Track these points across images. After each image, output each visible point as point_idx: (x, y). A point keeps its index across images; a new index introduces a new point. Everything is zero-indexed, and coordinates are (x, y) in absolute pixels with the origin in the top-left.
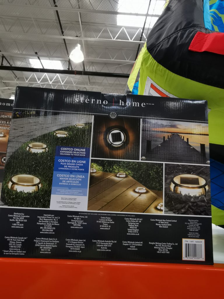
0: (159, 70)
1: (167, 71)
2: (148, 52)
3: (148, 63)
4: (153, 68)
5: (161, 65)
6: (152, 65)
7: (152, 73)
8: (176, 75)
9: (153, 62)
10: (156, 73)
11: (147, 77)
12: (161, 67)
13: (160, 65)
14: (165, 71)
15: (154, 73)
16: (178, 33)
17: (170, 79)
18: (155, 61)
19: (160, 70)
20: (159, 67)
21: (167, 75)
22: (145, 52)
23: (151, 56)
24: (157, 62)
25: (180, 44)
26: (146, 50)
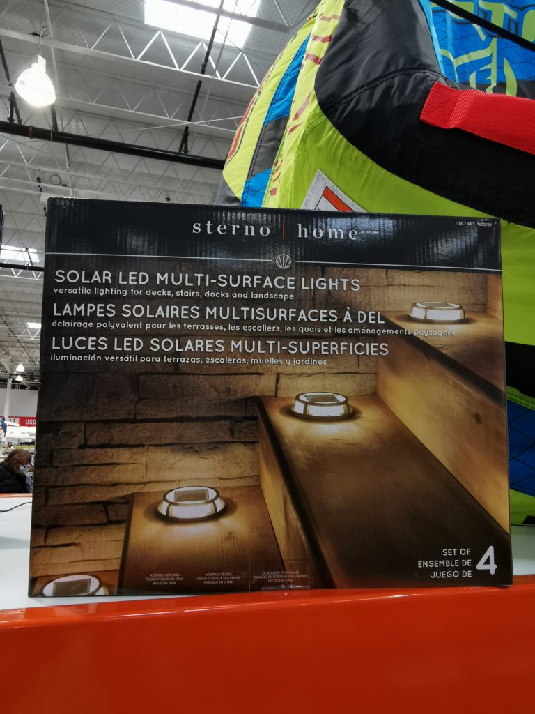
0: (351, 159)
1: (370, 162)
2: (322, 114)
3: (321, 138)
4: (335, 152)
5: (356, 146)
6: (333, 144)
7: (332, 162)
8: (389, 174)
9: (335, 136)
10: (341, 163)
11: (315, 171)
12: (356, 152)
13: (352, 147)
14: (364, 163)
15: (337, 164)
16: (393, 78)
17: (374, 180)
18: (341, 136)
19: (353, 159)
20: (349, 153)
21: (369, 172)
22: (315, 111)
23: (329, 124)
24: (345, 140)
25: (400, 103)
26: (316, 107)
